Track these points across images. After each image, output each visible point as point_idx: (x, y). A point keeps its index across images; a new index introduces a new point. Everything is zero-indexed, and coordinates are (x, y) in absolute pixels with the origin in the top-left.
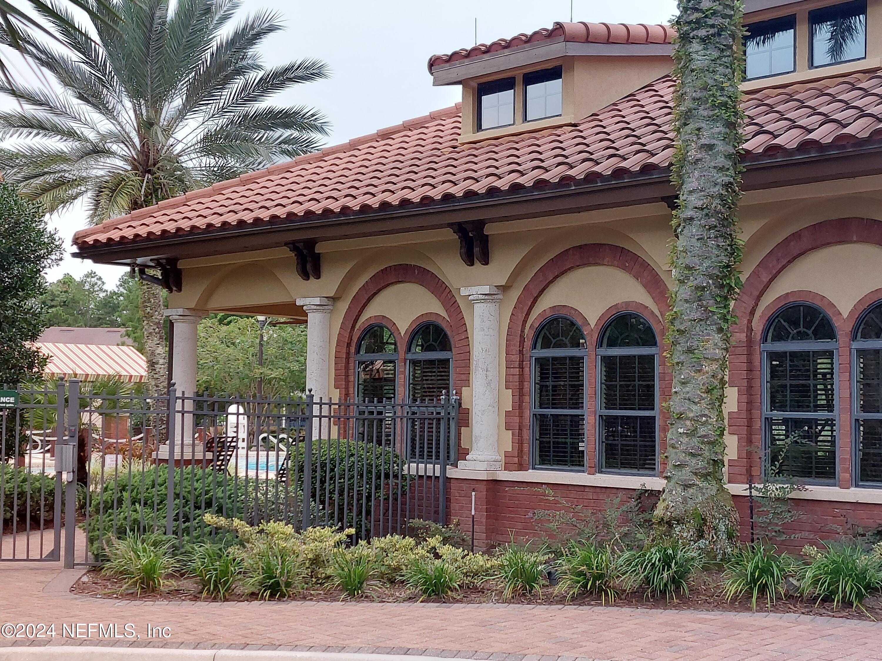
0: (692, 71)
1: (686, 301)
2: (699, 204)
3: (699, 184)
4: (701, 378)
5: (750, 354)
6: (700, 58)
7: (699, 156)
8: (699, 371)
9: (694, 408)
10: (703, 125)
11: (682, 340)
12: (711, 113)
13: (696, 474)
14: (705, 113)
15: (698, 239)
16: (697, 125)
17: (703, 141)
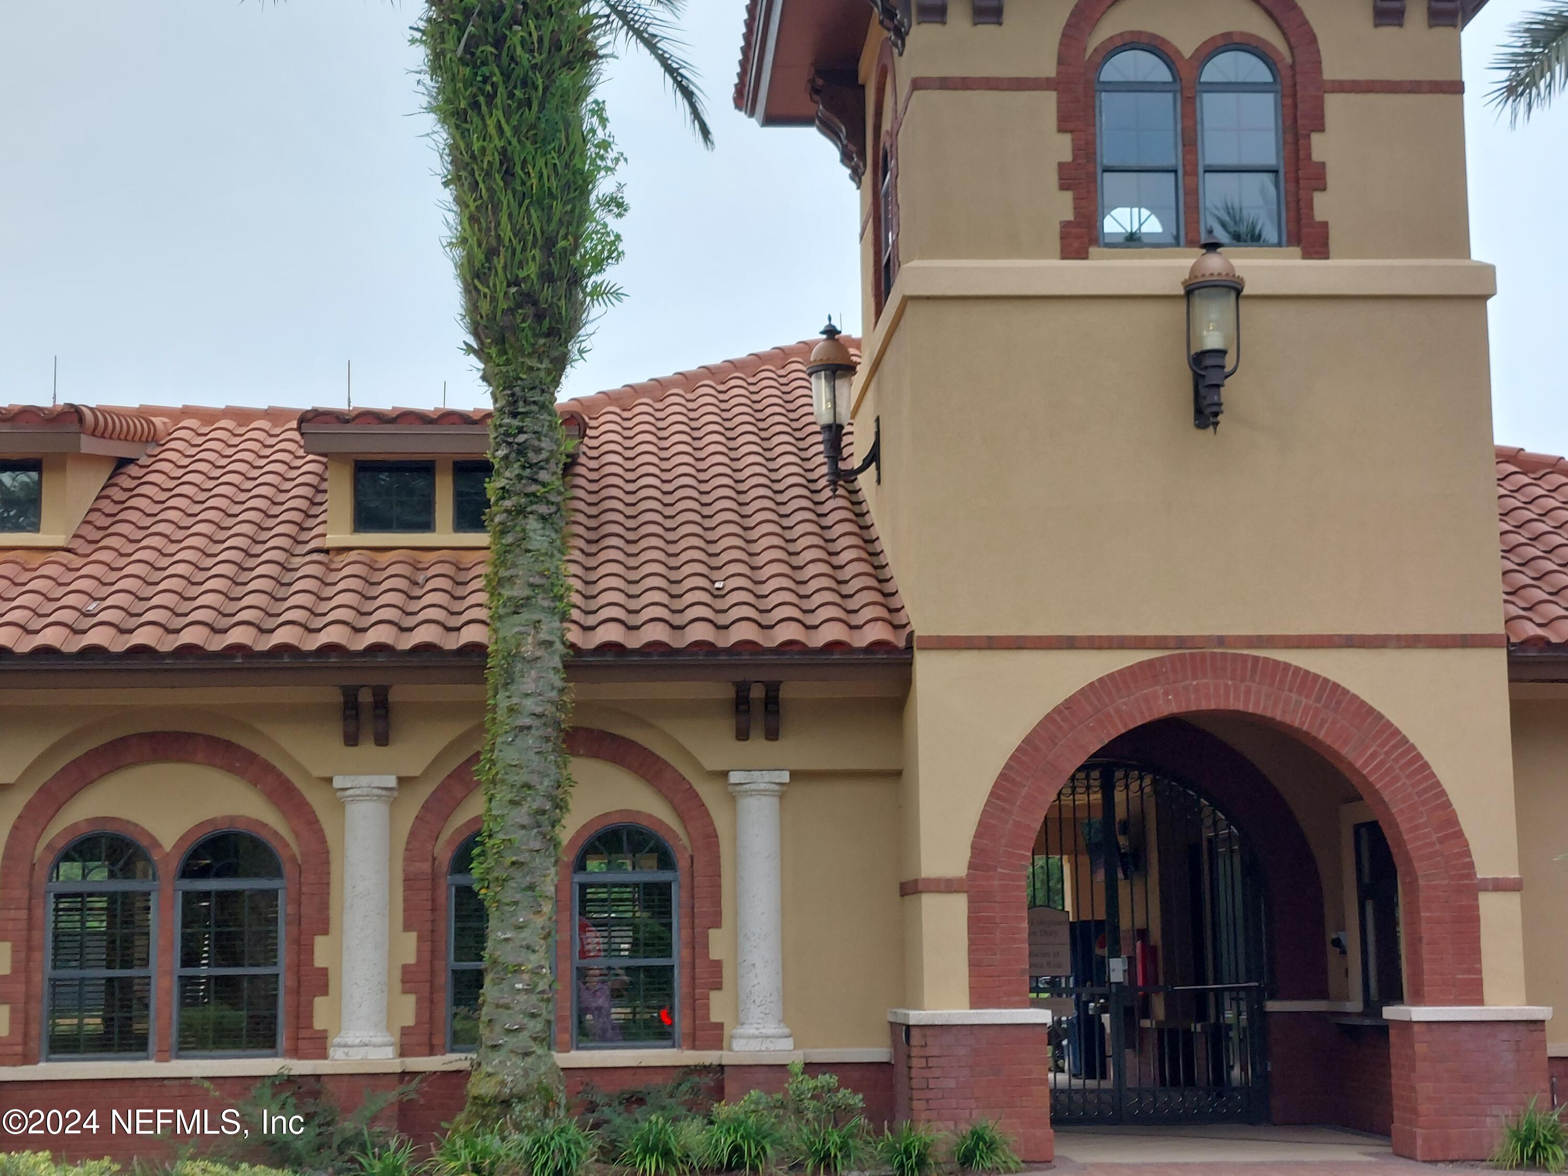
0: (528, 551)
1: (523, 827)
2: (539, 710)
3: (537, 687)
4: (540, 921)
5: (434, 889)
6: (539, 538)
7: (538, 653)
8: (539, 912)
9: (533, 957)
10: (543, 618)
11: (518, 874)
12: (552, 605)
13: (535, 1039)
14: (546, 604)
15: (537, 753)
16: (536, 617)
17: (543, 636)
